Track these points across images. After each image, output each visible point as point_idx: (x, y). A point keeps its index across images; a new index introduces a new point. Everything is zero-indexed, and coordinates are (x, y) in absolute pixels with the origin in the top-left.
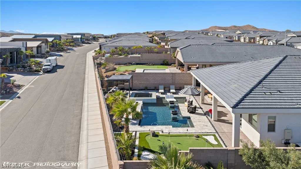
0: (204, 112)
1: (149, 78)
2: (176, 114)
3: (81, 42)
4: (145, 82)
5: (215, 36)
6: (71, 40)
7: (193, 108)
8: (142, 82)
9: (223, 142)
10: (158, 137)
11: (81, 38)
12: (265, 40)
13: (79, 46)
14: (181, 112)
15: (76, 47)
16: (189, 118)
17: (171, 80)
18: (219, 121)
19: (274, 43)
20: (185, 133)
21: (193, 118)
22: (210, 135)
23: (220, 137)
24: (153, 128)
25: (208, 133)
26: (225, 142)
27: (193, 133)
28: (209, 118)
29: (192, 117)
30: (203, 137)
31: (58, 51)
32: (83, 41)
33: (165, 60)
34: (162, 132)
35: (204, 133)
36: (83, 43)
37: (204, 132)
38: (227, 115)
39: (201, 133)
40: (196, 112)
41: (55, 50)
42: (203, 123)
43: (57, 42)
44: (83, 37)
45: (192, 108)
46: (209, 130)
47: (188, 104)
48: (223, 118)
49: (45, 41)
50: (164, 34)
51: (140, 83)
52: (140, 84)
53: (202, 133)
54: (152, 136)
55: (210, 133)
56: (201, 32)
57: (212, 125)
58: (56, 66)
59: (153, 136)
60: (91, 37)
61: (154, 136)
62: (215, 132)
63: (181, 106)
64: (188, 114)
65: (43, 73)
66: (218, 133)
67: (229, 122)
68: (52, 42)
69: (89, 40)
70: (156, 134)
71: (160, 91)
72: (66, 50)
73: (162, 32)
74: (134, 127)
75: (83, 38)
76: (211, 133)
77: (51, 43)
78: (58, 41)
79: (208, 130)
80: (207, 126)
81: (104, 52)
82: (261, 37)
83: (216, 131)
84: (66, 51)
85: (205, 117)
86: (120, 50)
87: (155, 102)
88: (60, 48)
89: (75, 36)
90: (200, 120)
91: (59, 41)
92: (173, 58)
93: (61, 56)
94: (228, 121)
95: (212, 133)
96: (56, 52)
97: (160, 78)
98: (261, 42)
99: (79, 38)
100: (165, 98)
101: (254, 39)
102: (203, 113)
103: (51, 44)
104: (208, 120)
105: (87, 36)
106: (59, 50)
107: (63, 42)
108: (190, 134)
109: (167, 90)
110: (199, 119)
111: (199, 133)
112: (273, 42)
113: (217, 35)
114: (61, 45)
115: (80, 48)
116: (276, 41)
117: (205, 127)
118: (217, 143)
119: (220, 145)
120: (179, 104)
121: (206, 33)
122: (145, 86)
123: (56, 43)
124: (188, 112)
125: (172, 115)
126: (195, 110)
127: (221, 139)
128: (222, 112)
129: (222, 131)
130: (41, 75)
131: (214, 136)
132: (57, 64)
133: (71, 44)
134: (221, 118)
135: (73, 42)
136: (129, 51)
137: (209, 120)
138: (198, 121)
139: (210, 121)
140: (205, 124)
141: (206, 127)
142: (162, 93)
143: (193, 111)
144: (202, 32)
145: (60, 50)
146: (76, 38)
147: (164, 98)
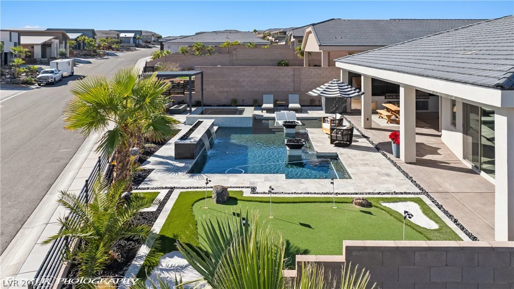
0: (373, 144)
1: (241, 80)
2: (299, 147)
3: (134, 45)
4: (233, 89)
6: (114, 40)
7: (345, 132)
8: (226, 89)
9: (455, 221)
10: (236, 204)
11: (134, 38)
13: (128, 49)
14: (313, 144)
15: (122, 51)
16: (335, 157)
17: (292, 84)
18: (420, 163)
20: (325, 194)
21: (345, 156)
22: (405, 200)
23: (440, 207)
24: (228, 180)
25: (397, 194)
26: (460, 221)
27: (349, 194)
28: (393, 157)
29: (341, 154)
30: (384, 204)
31: (86, 56)
32: (137, 43)
33: (283, 61)
34: (253, 190)
35: (384, 194)
36: (138, 47)
37: (385, 192)
38: (439, 151)
39: (373, 193)
40: (353, 144)
41: (81, 55)
42: (377, 169)
43: (85, 39)
44: (138, 36)
45: (342, 132)
46: (398, 185)
47: (331, 126)
48: (428, 157)
49: (61, 35)
50: (285, 33)
51: (221, 89)
52: (220, 92)
53: (379, 193)
54: (215, 200)
55: (402, 193)
57: (403, 172)
58: (70, 76)
59: (218, 202)
60: (153, 39)
61: (224, 203)
62: (419, 191)
63: (311, 133)
64: (332, 149)
65: (38, 86)
66: (428, 195)
67: (451, 165)
68: (76, 40)
69: (150, 43)
70: (231, 195)
71: (264, 106)
72: (102, 54)
73: (281, 31)
74: (172, 178)
75: (139, 38)
76: (406, 193)
77: (73, 42)
78: (87, 39)
79: (394, 185)
80: (388, 175)
81: (167, 52)
83: (421, 189)
84: (101, 57)
85: (378, 155)
86: (198, 50)
87: (251, 125)
88: (90, 50)
89: (122, 35)
90: (366, 162)
91: (90, 39)
92: (299, 55)
93: (90, 63)
94: (445, 163)
95: (409, 193)
96: (82, 58)
97: (266, 80)
99: (130, 37)
100: (275, 119)
102: (372, 146)
103: (73, 44)
104: (389, 162)
105: (147, 36)
106: (88, 55)
107: (100, 42)
108: (339, 196)
109: (281, 105)
110: (361, 160)
111: (369, 193)
114: (91, 45)
115: (130, 53)
117: (382, 178)
118: (435, 226)
119: (449, 230)
120: (307, 129)
122: (232, 97)
123: (83, 42)
124: (332, 143)
125: (288, 148)
126: (351, 141)
127: (446, 212)
128: (423, 144)
129: (440, 190)
130: (33, 89)
131: (419, 201)
132: (73, 73)
133: (114, 46)
134: (423, 158)
135: (117, 43)
136: (214, 50)
137: (392, 161)
138: (362, 165)
139: (395, 164)
140: (383, 172)
141: (387, 178)
142: (269, 110)
143: (345, 139)
145: (90, 55)
146: (126, 38)
147: (273, 119)
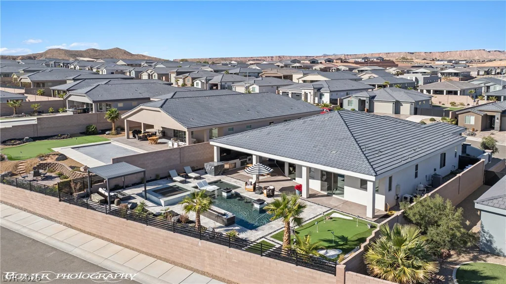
2: (263, 203)
5: (87, 69)
12: (188, 78)
17: (179, 159)
19: (204, 82)
20: (310, 220)
22: (332, 213)
25: (326, 212)
56: (52, 63)
57: (313, 203)
64: (270, 199)
66: (334, 209)
71: (176, 179)
79: (321, 209)
82: (178, 73)
83: (329, 208)
92: (108, 120)
94: (316, 194)
98: (181, 82)
100: (197, 187)
101: (167, 76)
109: (183, 176)
112: (201, 82)
113: (91, 68)
116: (206, 80)
117: (312, 207)
121: (63, 64)
131: (336, 212)
139: (305, 200)
144: (55, 63)
